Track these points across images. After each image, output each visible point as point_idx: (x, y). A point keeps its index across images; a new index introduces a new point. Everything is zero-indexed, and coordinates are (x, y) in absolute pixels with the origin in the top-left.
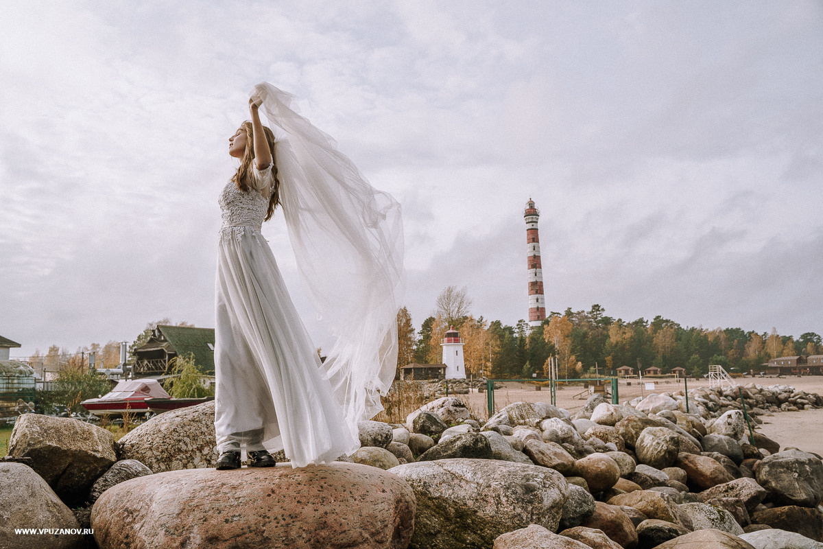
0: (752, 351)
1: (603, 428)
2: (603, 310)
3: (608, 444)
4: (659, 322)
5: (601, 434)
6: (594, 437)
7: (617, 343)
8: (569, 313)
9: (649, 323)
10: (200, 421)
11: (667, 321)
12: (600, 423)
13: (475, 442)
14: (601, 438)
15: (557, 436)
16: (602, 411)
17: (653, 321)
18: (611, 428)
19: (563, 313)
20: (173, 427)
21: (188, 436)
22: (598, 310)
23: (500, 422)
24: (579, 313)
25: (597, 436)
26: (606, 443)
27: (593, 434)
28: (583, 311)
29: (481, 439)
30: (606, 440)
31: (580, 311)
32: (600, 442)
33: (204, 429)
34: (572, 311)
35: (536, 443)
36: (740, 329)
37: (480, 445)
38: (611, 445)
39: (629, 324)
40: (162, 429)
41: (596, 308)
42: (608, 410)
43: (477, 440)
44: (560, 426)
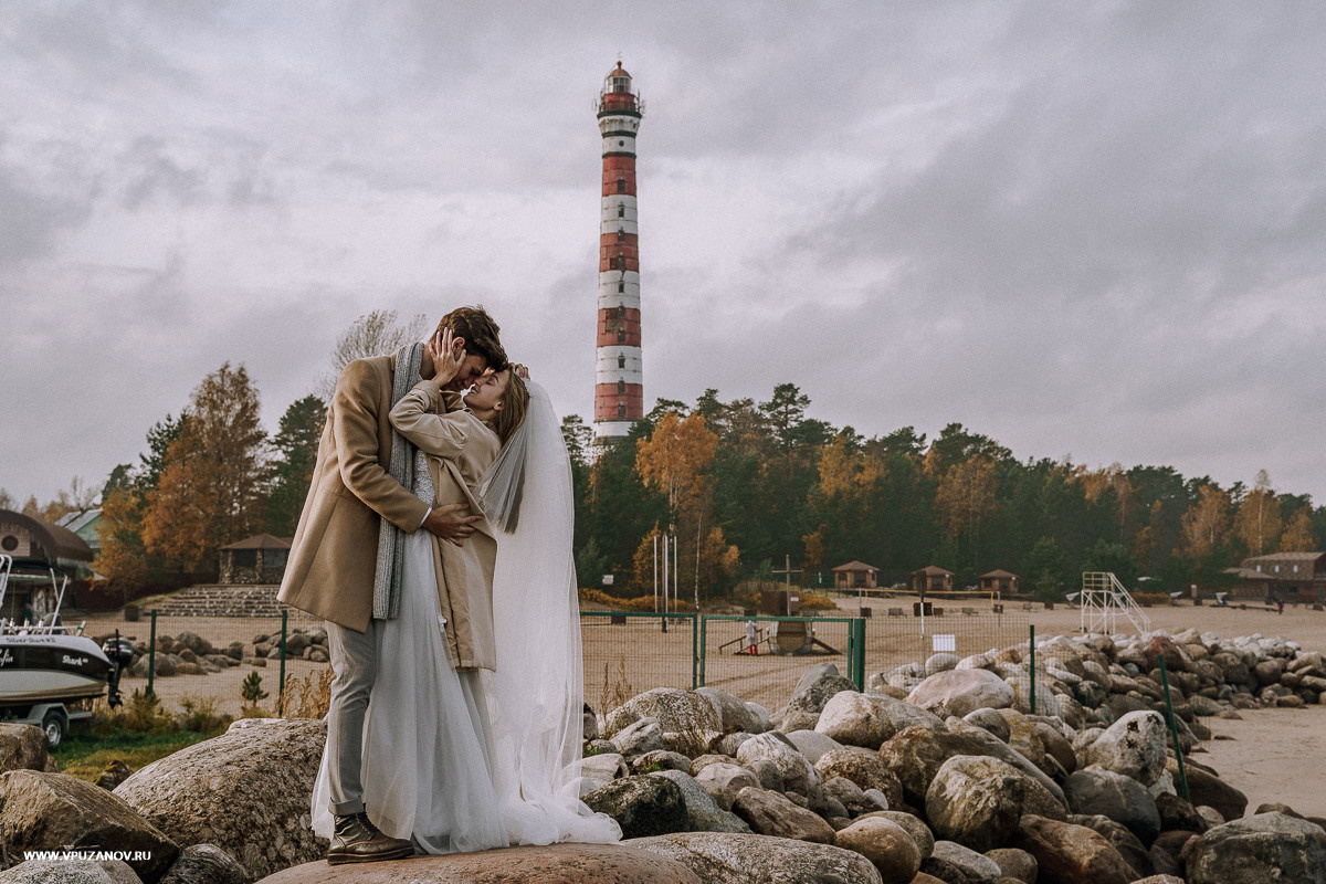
0: (1199, 530)
1: (854, 754)
2: (805, 400)
3: (871, 793)
4: (954, 441)
5: (852, 769)
6: (836, 774)
7: (838, 494)
8: (709, 404)
9: (928, 442)
11: (977, 440)
12: (844, 739)
14: (852, 777)
15: (776, 776)
16: (841, 710)
17: (939, 437)
18: (867, 753)
19: (693, 405)
22: (791, 401)
24: (737, 406)
25: (842, 774)
26: (864, 790)
27: (834, 768)
28: (749, 402)
29: (671, 789)
30: (863, 783)
31: (740, 398)
32: (851, 788)
34: (719, 399)
35: (758, 796)
36: (1170, 470)
37: (670, 800)
38: (876, 795)
39: (872, 443)
41: (786, 393)
42: (859, 708)
43: (664, 791)
44: (777, 752)
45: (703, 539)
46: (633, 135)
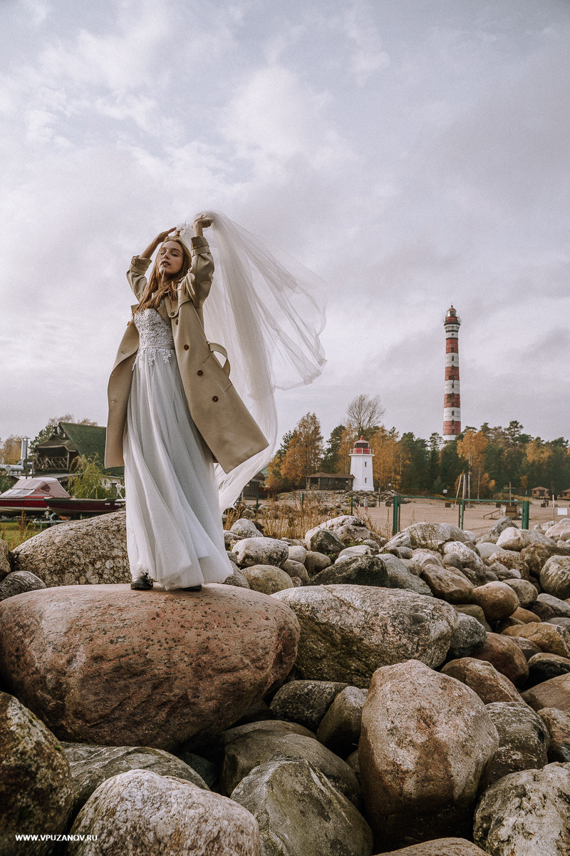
1: (507, 554)
2: (522, 427)
3: (512, 571)
5: (506, 560)
6: (498, 563)
7: (534, 462)
8: (485, 428)
10: (93, 535)
12: (506, 548)
13: (370, 565)
14: (505, 564)
15: (458, 561)
16: (508, 535)
18: (515, 554)
19: (479, 429)
20: (67, 540)
21: (81, 550)
22: (516, 427)
23: (402, 542)
24: (495, 429)
25: (501, 562)
26: (509, 569)
27: (497, 559)
28: (500, 428)
29: (377, 562)
30: (510, 566)
31: (497, 426)
32: (503, 569)
33: (97, 543)
34: (489, 426)
35: (434, 568)
37: (376, 568)
38: (515, 572)
39: (548, 443)
40: (56, 541)
41: (514, 424)
42: (516, 535)
43: (373, 563)
44: (462, 550)
45: (481, 477)
46: (457, 331)
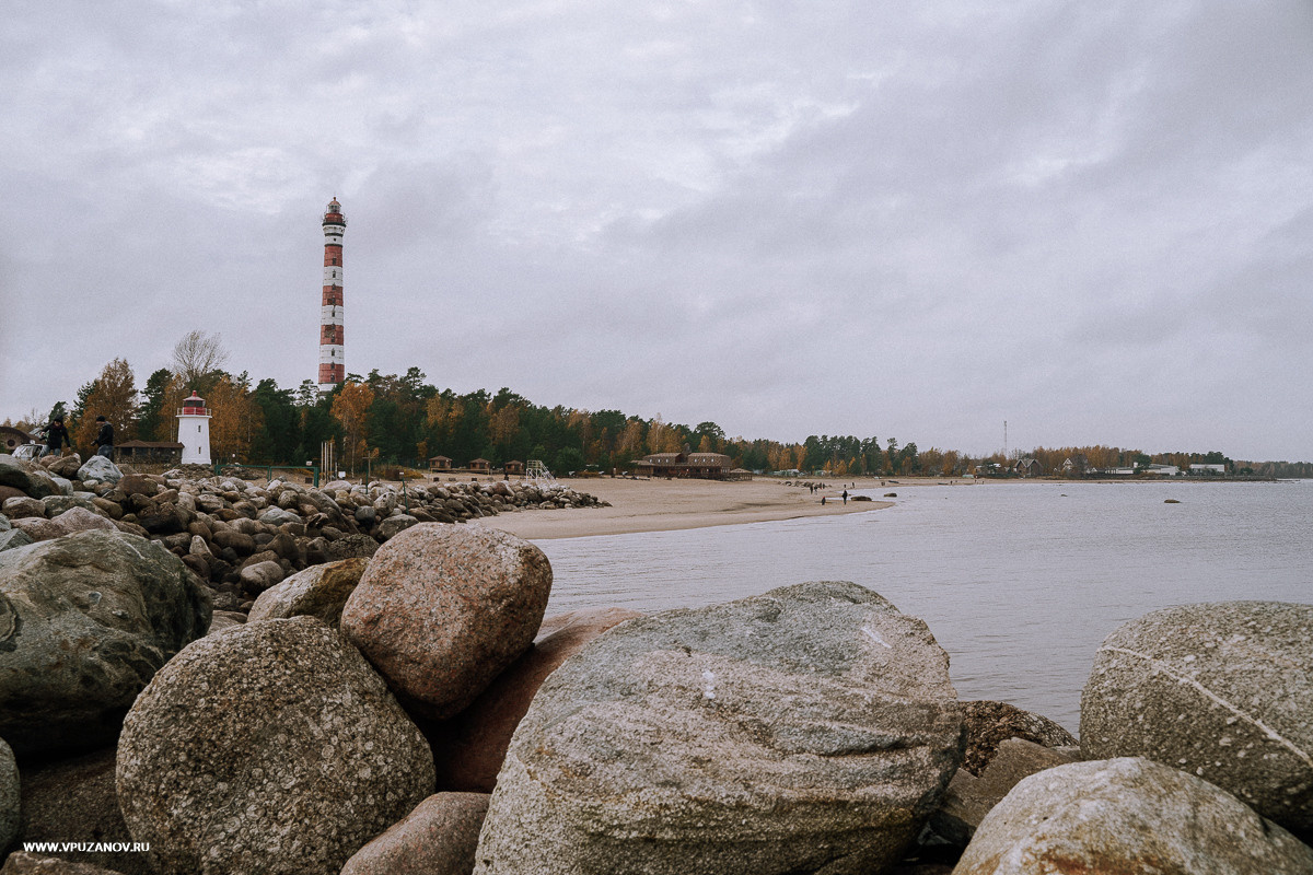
0: (626, 442)
2: (423, 375)
4: (504, 396)
7: (436, 424)
8: (374, 377)
9: (492, 397)
11: (516, 396)
17: (497, 394)
19: (367, 378)
22: (417, 376)
24: (389, 378)
28: (396, 376)
31: (391, 374)
34: (379, 374)
36: (619, 412)
39: (461, 397)
41: (414, 372)
45: (356, 445)
46: (341, 235)
